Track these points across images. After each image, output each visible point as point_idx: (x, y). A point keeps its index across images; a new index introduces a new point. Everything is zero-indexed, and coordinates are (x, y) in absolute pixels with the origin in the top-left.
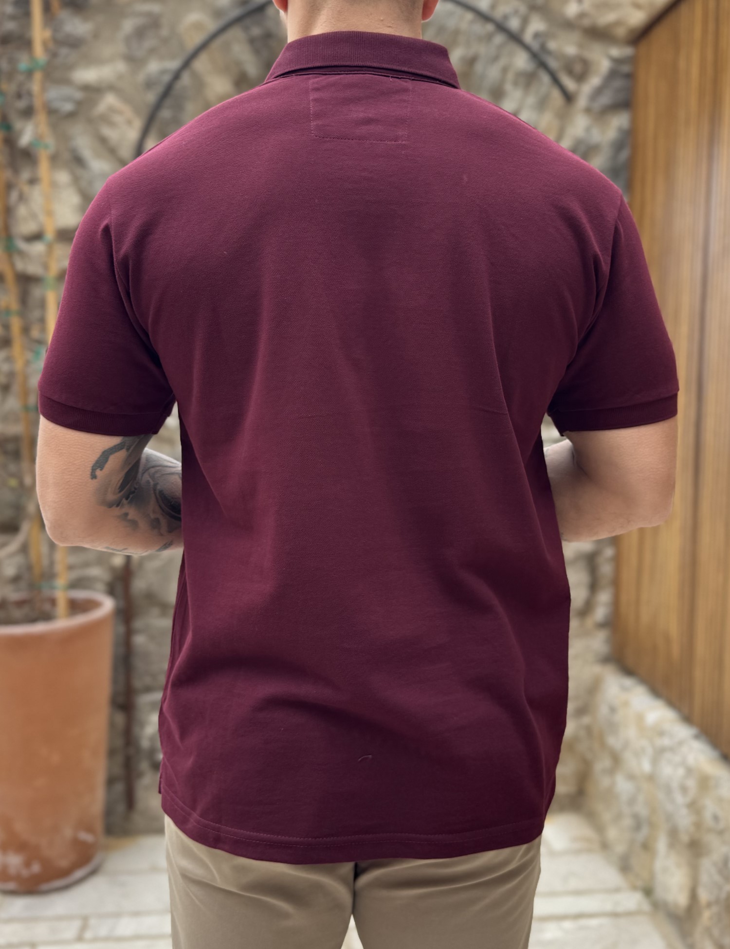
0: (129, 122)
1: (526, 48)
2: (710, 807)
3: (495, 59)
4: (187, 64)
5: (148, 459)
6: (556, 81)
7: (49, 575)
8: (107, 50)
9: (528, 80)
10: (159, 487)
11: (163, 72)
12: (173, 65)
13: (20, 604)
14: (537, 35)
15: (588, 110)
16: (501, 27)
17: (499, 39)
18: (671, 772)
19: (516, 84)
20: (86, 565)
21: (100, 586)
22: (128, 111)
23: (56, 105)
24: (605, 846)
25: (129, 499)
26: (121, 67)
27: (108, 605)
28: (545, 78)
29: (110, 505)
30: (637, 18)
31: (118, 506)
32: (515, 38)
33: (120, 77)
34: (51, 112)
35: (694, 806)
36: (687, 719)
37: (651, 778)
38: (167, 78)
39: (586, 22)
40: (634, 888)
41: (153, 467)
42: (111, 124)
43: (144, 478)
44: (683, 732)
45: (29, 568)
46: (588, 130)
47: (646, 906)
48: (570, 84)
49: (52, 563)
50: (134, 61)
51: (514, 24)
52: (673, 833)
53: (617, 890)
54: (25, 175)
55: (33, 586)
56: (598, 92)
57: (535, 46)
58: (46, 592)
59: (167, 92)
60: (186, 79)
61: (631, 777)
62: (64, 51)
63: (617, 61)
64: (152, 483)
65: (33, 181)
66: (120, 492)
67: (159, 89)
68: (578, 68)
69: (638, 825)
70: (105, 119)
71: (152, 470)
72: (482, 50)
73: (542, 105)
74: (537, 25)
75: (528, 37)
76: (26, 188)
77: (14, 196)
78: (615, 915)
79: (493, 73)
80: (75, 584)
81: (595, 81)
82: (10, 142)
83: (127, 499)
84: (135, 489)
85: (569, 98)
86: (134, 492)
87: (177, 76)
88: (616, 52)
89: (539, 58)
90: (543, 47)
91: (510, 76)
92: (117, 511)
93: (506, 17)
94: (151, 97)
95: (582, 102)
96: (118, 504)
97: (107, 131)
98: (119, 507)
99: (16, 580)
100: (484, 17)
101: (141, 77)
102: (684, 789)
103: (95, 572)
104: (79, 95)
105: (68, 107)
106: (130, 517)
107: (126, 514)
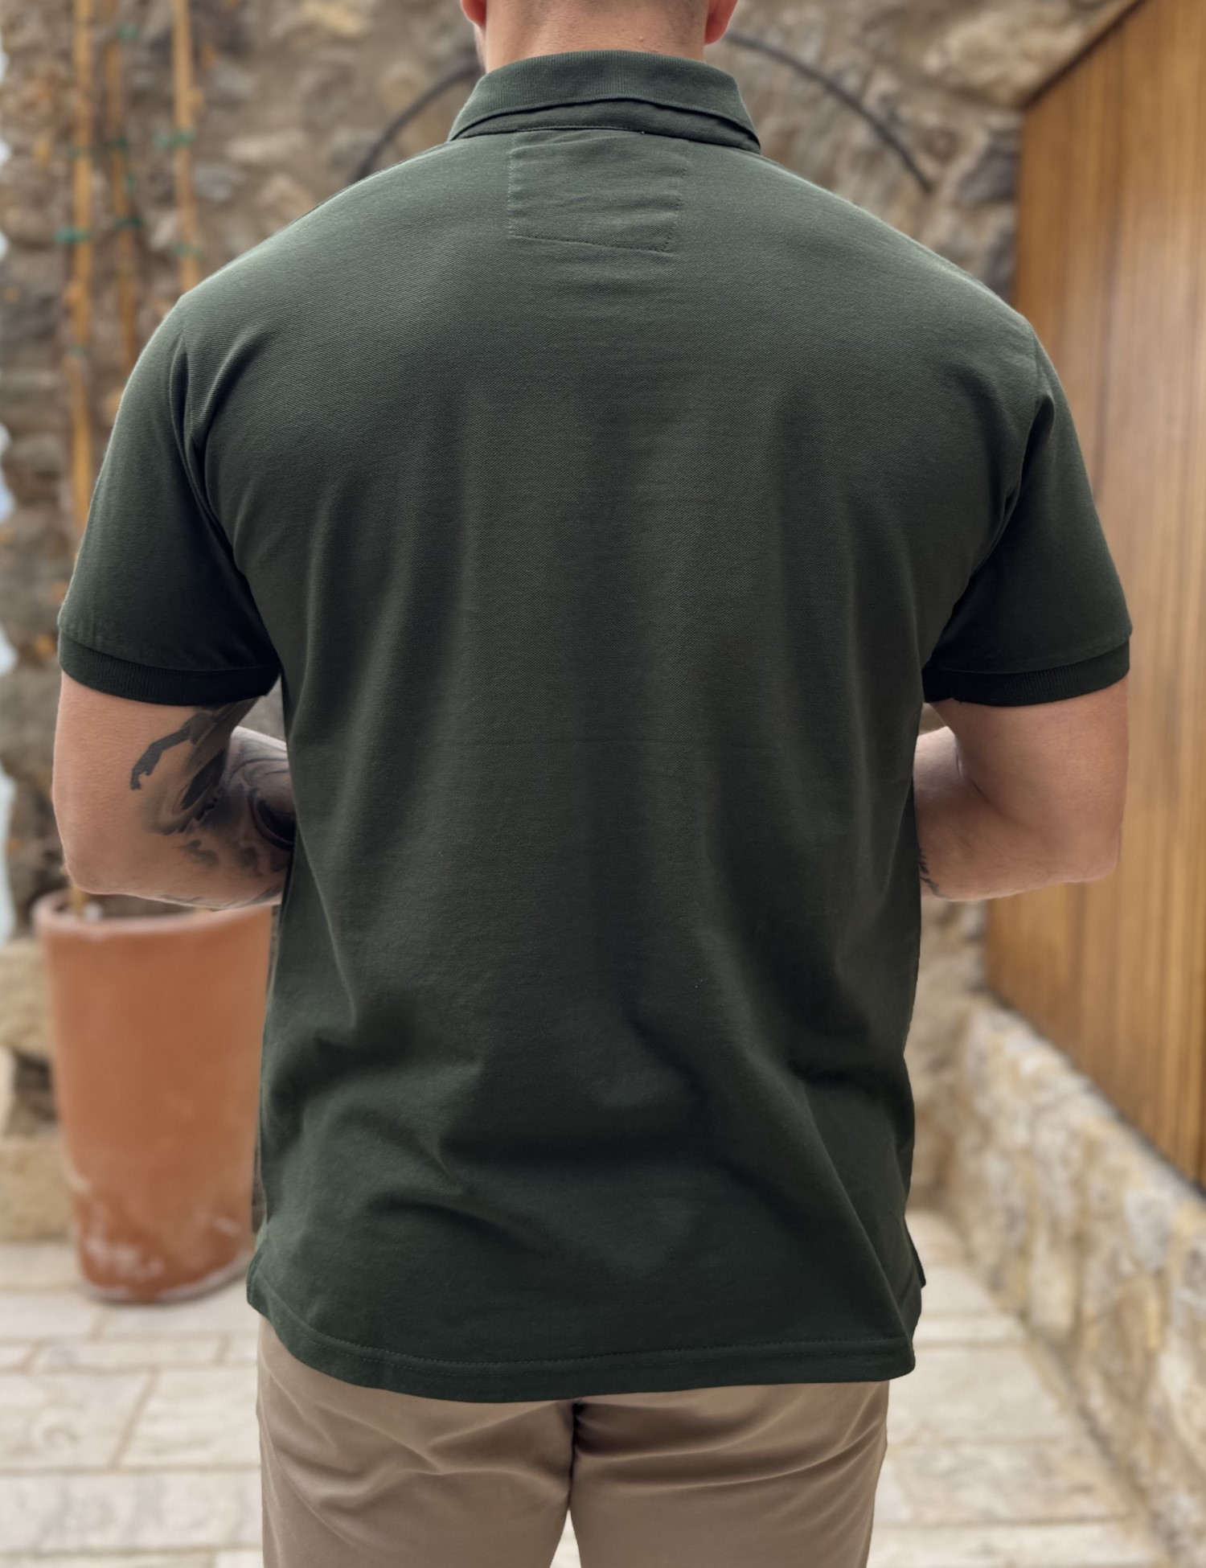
1: (868, 118)
3: (824, 131)
4: (390, 136)
5: (243, 749)
6: (909, 164)
8: (278, 113)
9: (869, 161)
11: (357, 145)
12: (371, 136)
14: (885, 99)
15: (956, 205)
16: (832, 87)
17: (829, 103)
19: (853, 166)
23: (206, 190)
24: (969, 1256)
25: (202, 820)
26: (297, 137)
28: (894, 162)
29: (168, 830)
30: (1027, 74)
31: (182, 830)
32: (852, 103)
33: (296, 153)
34: (200, 201)
36: (1076, 1064)
37: (1028, 1152)
38: (362, 155)
39: (954, 80)
40: (1004, 1310)
41: (252, 761)
42: (282, 217)
43: (233, 780)
44: (1068, 1083)
46: (956, 231)
47: (1020, 1335)
48: (928, 166)
50: (315, 129)
51: (851, 82)
52: (1054, 1227)
54: (162, 287)
56: (969, 179)
57: (879, 112)
61: (1005, 1153)
62: (217, 113)
63: (998, 135)
64: (247, 788)
66: (185, 808)
68: (941, 144)
69: (1014, 1218)
70: (275, 212)
71: (250, 767)
72: (804, 119)
74: (883, 84)
75: (871, 101)
77: (145, 317)
79: (821, 151)
81: (965, 163)
83: (198, 818)
84: (215, 800)
85: (927, 187)
86: (212, 806)
88: (998, 120)
89: (885, 133)
90: (892, 115)
91: (845, 156)
92: (180, 839)
93: (839, 73)
95: (947, 192)
96: (183, 827)
98: (184, 833)
100: (807, 73)
101: (324, 153)
102: (1065, 1161)
104: (237, 177)
105: (220, 193)
106: (201, 848)
107: (196, 843)
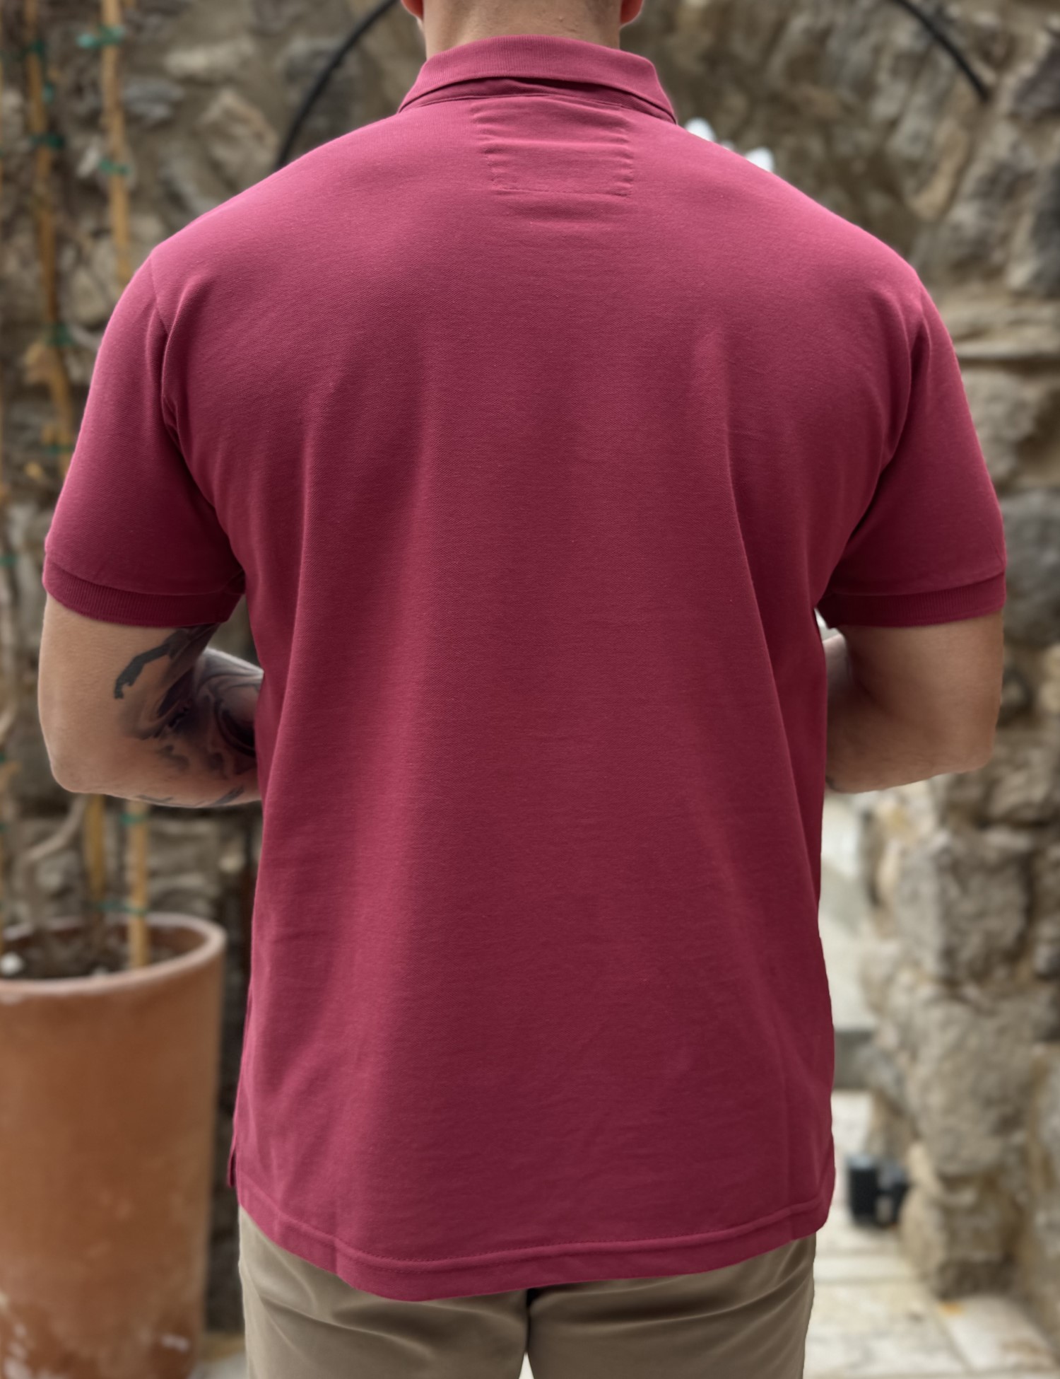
0: (259, 137)
1: (915, 12)
3: (862, 32)
4: (354, 41)
5: (210, 664)
6: (964, 67)
7: (117, 888)
8: (224, 20)
9: (915, 65)
10: (222, 706)
11: (316, 54)
12: (331, 43)
13: (66, 936)
15: (1014, 117)
19: (895, 72)
20: (179, 870)
21: (201, 906)
22: (257, 118)
23: (140, 108)
25: (175, 726)
26: (247, 46)
27: (215, 939)
28: (945, 62)
29: (145, 736)
31: (157, 736)
33: (245, 63)
34: (132, 120)
38: (321, 65)
41: (219, 675)
42: (229, 139)
43: (201, 693)
45: (84, 875)
46: (1015, 148)
48: (984, 72)
49: (122, 868)
50: (266, 36)
54: (87, 224)
55: (91, 908)
56: (1031, 86)
57: (927, 9)
58: (111, 919)
59: (322, 86)
60: (352, 65)
62: (153, 20)
64: (213, 699)
65: (100, 233)
66: (160, 715)
67: (310, 83)
68: (998, 50)
70: (220, 132)
72: (841, 18)
73: (939, 106)
76: (88, 244)
77: (68, 256)
79: (858, 54)
80: (160, 903)
81: (1026, 69)
82: (63, 167)
83: (171, 724)
84: (186, 709)
85: (984, 94)
86: (184, 715)
87: (337, 60)
89: (935, 30)
90: (940, 11)
91: (886, 61)
92: (153, 745)
94: (295, 96)
95: (1004, 103)
96: (157, 733)
97: (222, 152)
98: (157, 739)
99: (62, 894)
101: (279, 63)
103: (192, 881)
104: (177, 93)
105: (159, 112)
106: (175, 752)
107: (170, 748)
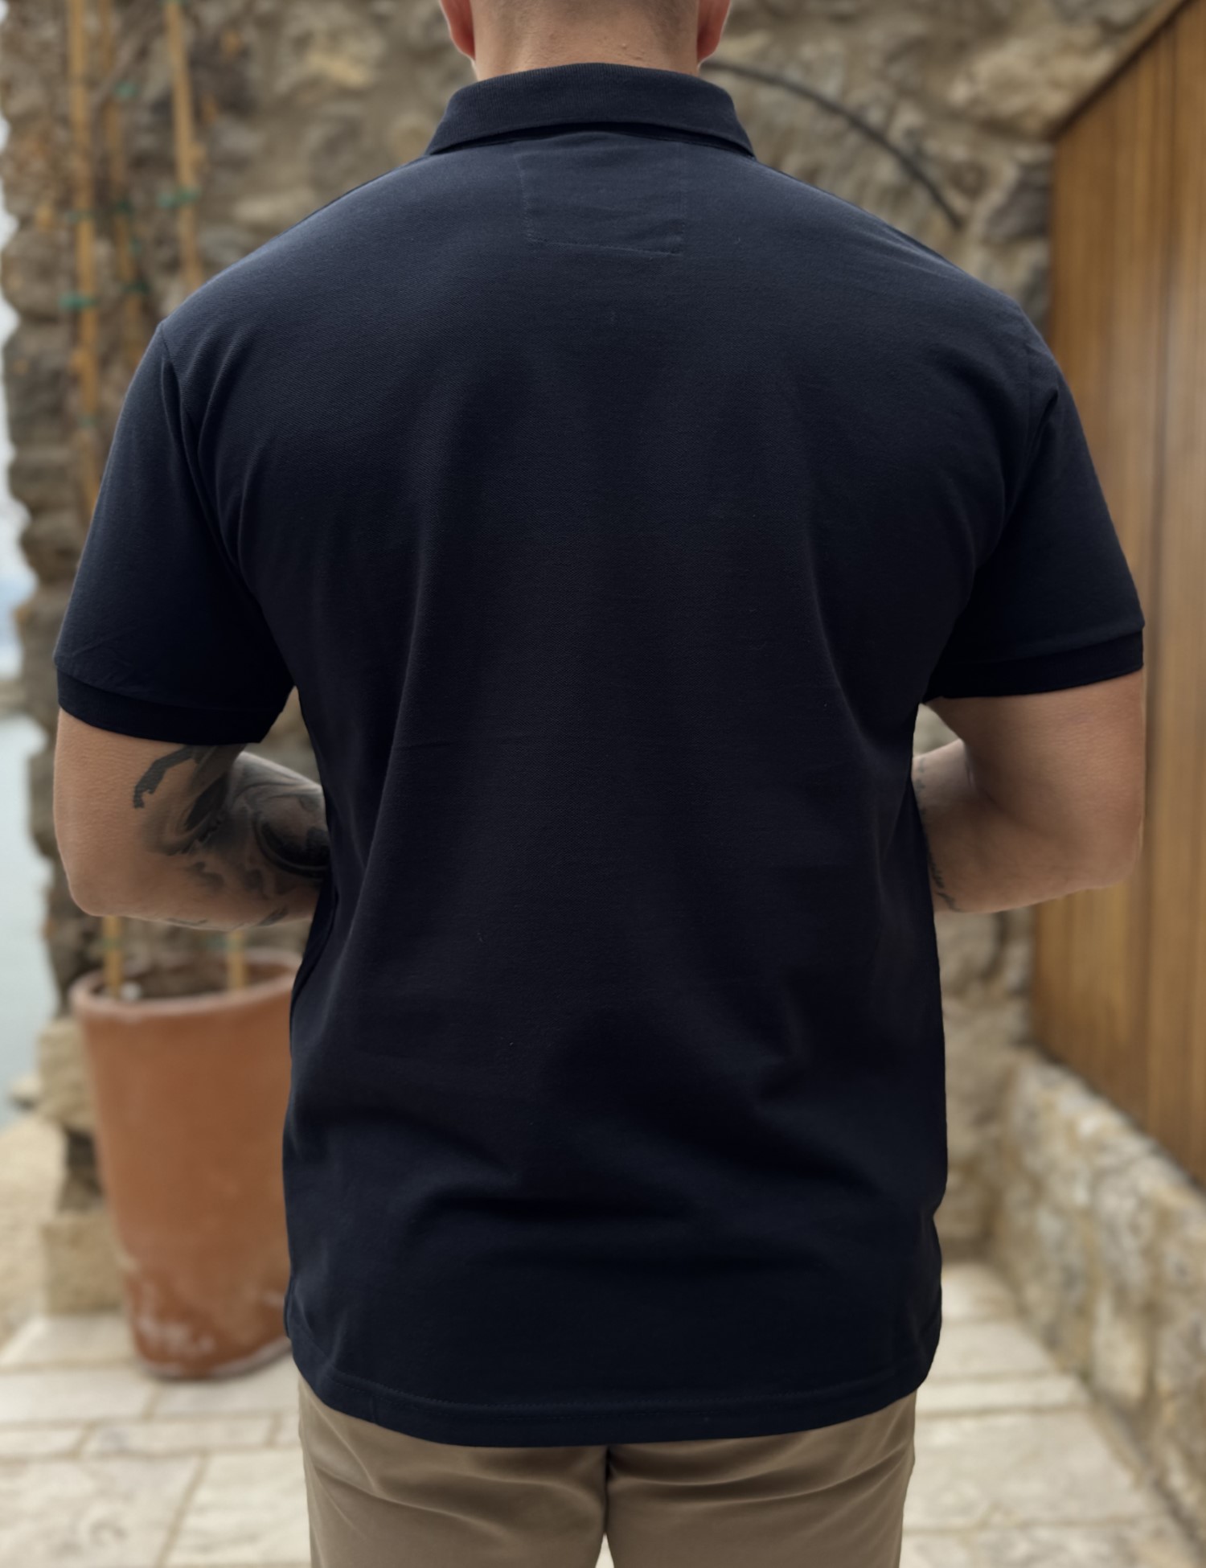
1: (894, 151)
2: (1173, 1254)
3: (848, 169)
5: (248, 772)
8: (286, 172)
9: (896, 198)
10: (262, 818)
14: (911, 133)
15: (986, 242)
16: (856, 122)
17: (853, 139)
18: (1116, 1203)
24: (1022, 1312)
25: (206, 840)
26: (303, 197)
28: (921, 197)
29: (171, 851)
30: (1056, 103)
31: (184, 851)
32: (877, 137)
35: (1151, 1254)
36: (1140, 1126)
37: (1089, 1213)
39: (981, 112)
40: (1064, 1370)
41: (255, 785)
43: (238, 805)
44: (1132, 1146)
46: (987, 267)
47: (1083, 1398)
48: (958, 202)
51: (875, 117)
52: (1121, 1294)
53: (1038, 1374)
56: (1001, 213)
57: (905, 146)
61: (1059, 1211)
62: (224, 175)
63: (1027, 169)
64: (250, 811)
66: (189, 829)
68: (970, 179)
69: (1070, 1278)
72: (827, 155)
74: (908, 118)
75: (896, 134)
78: (1037, 1411)
79: (847, 187)
81: (995, 197)
84: (219, 822)
85: (957, 223)
86: (215, 828)
88: (1027, 153)
89: (912, 166)
90: (919, 150)
91: (870, 194)
92: (182, 860)
93: (863, 107)
95: (977, 227)
96: (185, 848)
98: (187, 854)
100: (829, 108)
102: (1135, 1229)
106: (206, 868)
107: (201, 865)
